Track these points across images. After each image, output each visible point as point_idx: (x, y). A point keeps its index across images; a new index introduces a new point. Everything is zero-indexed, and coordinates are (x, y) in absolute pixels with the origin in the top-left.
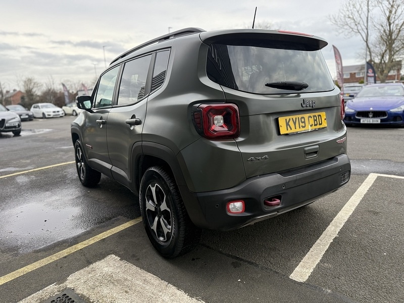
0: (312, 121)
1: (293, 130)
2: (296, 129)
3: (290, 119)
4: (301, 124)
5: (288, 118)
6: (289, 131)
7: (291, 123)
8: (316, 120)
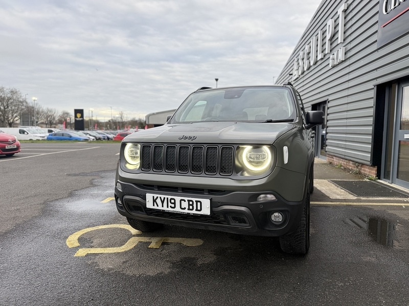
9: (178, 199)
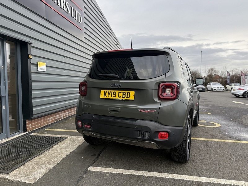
0: (121, 95)
1: (107, 97)
2: (109, 97)
3: (107, 92)
4: (113, 95)
5: (106, 91)
6: (105, 97)
7: (107, 94)
8: (125, 95)
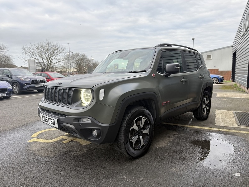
9: (48, 117)
